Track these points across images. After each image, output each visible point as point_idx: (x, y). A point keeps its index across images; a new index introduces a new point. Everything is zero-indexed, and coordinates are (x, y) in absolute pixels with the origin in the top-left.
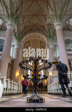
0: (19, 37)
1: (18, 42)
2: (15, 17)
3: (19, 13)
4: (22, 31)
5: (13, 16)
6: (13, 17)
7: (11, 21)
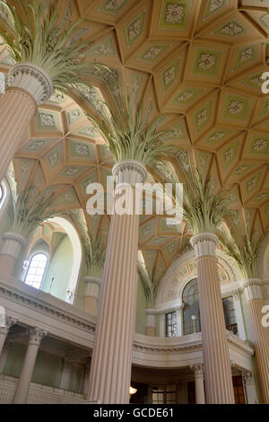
0: (247, 255)
1: (249, 277)
2: (206, 208)
3: (214, 187)
4: (250, 229)
5: (200, 207)
6: (201, 211)
7: (199, 227)
